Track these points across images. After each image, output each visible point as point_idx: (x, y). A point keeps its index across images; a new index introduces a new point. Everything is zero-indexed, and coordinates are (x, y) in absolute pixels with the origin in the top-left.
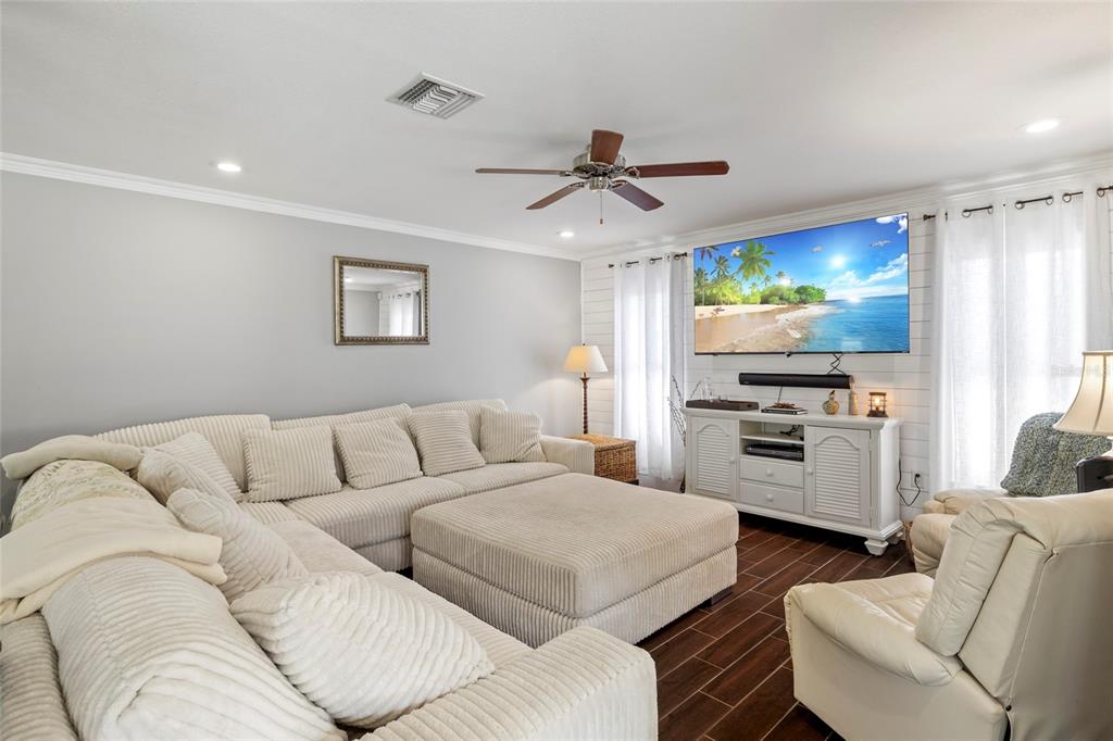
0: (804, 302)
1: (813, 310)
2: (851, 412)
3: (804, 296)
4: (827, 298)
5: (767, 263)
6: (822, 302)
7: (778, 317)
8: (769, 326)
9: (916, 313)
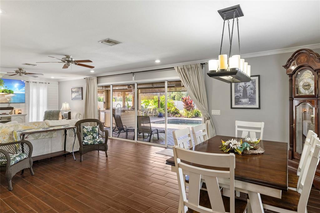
0: (10, 93)
1: (11, 95)
2: (15, 113)
3: (10, 92)
4: (14, 93)
5: (4, 84)
6: (13, 93)
7: (5, 96)
8: (3, 98)
9: (26, 97)
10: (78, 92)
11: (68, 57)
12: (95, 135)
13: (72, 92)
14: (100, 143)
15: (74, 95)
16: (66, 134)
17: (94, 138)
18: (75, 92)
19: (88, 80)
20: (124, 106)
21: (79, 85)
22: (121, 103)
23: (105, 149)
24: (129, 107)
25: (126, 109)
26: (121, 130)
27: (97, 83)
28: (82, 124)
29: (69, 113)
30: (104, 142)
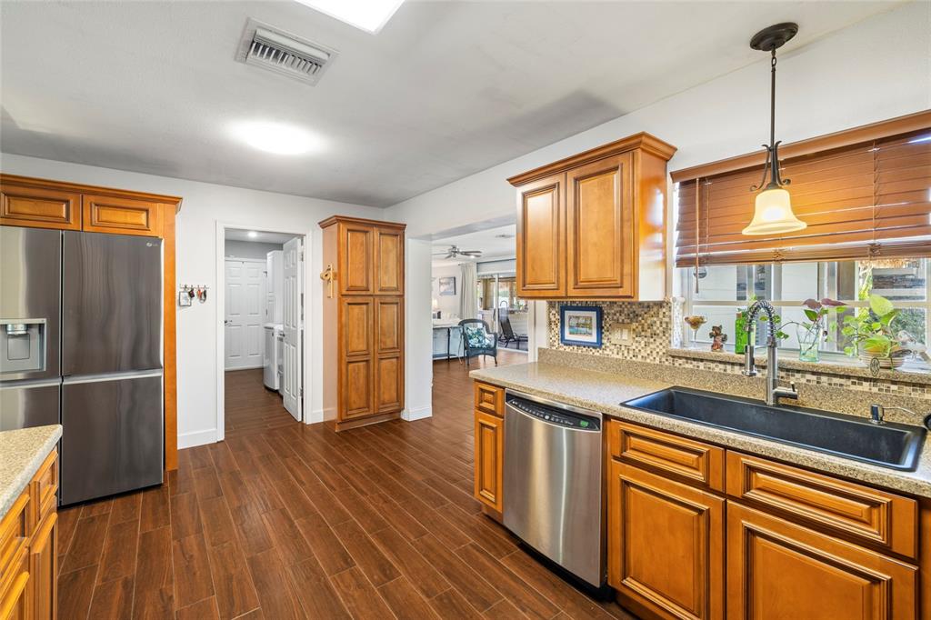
10: (449, 283)
11: (454, 247)
12: (481, 338)
13: (441, 284)
14: (489, 346)
15: (443, 288)
16: (449, 335)
17: (479, 342)
18: (445, 284)
19: (464, 268)
20: (512, 305)
21: (452, 275)
22: (507, 299)
23: (494, 355)
24: (519, 307)
25: (515, 308)
26: (511, 338)
27: (478, 271)
28: (466, 325)
29: (439, 313)
30: (493, 345)
